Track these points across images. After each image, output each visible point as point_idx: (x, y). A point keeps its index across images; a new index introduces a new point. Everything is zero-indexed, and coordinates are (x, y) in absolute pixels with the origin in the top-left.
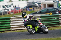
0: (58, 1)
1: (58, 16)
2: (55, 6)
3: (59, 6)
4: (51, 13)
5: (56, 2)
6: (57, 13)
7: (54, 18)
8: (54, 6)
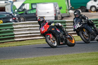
0: (13, 2)
1: (11, 25)
2: (8, 9)
3: (13, 10)
4: (2, 21)
5: (9, 3)
6: (11, 20)
7: (6, 29)
8: (6, 10)
